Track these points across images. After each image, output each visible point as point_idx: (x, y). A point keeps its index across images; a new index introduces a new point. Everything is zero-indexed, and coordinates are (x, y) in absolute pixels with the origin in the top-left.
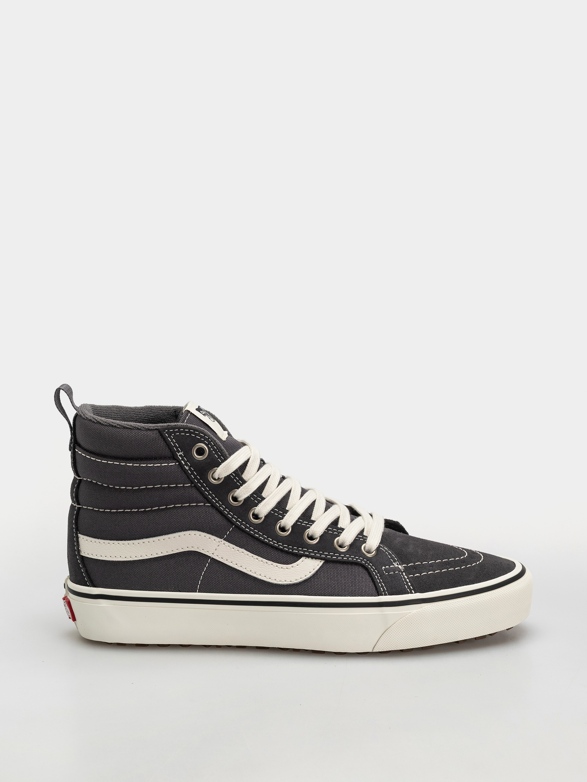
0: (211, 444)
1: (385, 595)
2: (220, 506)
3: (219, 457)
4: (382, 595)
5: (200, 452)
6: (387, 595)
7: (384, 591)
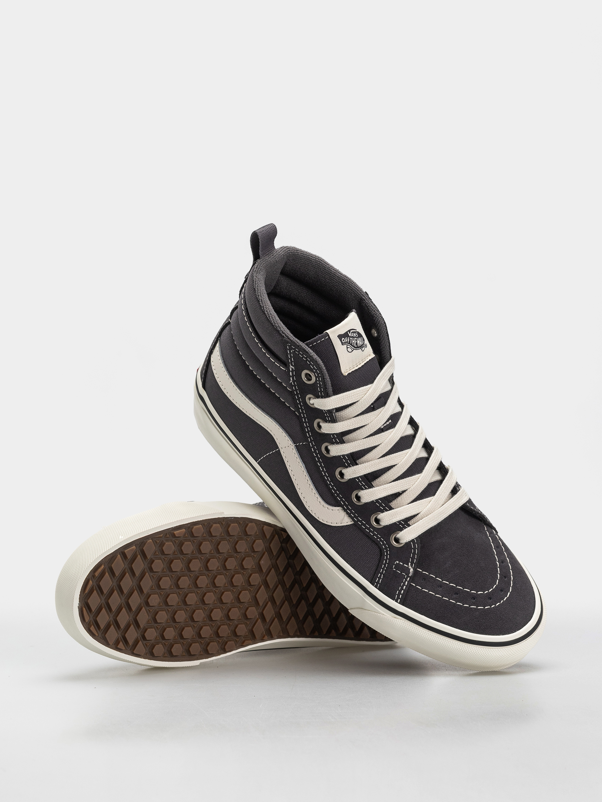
0: (319, 379)
1: (376, 587)
2: (304, 422)
3: (321, 391)
4: (373, 585)
5: (309, 377)
6: (377, 588)
7: (378, 583)
